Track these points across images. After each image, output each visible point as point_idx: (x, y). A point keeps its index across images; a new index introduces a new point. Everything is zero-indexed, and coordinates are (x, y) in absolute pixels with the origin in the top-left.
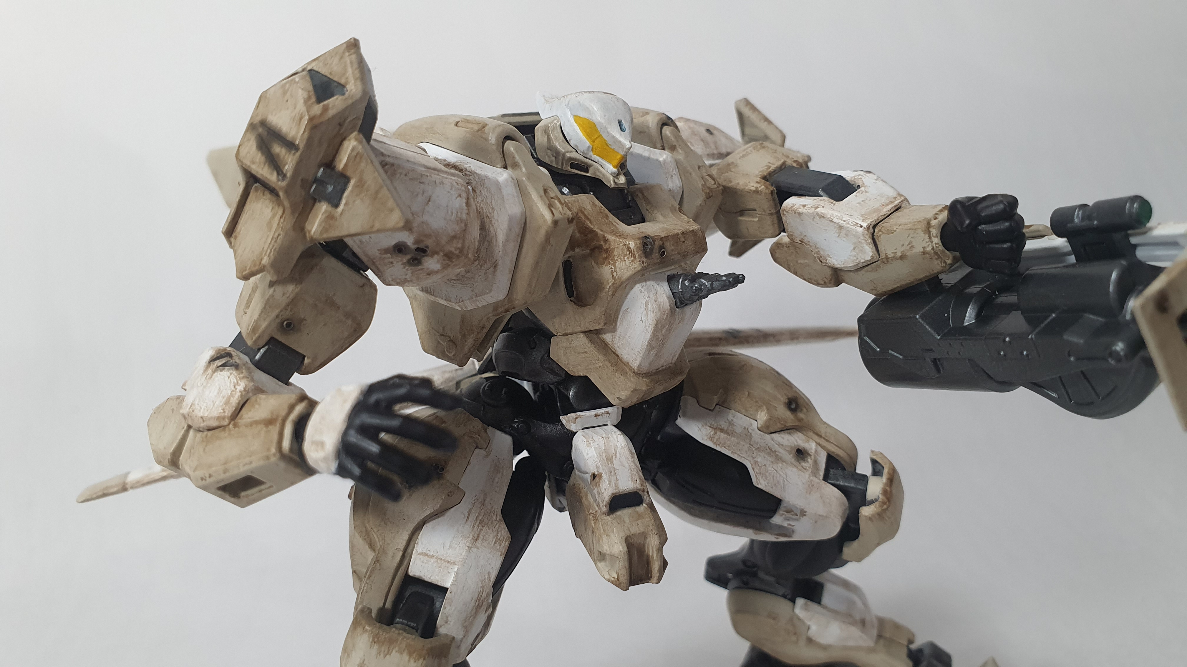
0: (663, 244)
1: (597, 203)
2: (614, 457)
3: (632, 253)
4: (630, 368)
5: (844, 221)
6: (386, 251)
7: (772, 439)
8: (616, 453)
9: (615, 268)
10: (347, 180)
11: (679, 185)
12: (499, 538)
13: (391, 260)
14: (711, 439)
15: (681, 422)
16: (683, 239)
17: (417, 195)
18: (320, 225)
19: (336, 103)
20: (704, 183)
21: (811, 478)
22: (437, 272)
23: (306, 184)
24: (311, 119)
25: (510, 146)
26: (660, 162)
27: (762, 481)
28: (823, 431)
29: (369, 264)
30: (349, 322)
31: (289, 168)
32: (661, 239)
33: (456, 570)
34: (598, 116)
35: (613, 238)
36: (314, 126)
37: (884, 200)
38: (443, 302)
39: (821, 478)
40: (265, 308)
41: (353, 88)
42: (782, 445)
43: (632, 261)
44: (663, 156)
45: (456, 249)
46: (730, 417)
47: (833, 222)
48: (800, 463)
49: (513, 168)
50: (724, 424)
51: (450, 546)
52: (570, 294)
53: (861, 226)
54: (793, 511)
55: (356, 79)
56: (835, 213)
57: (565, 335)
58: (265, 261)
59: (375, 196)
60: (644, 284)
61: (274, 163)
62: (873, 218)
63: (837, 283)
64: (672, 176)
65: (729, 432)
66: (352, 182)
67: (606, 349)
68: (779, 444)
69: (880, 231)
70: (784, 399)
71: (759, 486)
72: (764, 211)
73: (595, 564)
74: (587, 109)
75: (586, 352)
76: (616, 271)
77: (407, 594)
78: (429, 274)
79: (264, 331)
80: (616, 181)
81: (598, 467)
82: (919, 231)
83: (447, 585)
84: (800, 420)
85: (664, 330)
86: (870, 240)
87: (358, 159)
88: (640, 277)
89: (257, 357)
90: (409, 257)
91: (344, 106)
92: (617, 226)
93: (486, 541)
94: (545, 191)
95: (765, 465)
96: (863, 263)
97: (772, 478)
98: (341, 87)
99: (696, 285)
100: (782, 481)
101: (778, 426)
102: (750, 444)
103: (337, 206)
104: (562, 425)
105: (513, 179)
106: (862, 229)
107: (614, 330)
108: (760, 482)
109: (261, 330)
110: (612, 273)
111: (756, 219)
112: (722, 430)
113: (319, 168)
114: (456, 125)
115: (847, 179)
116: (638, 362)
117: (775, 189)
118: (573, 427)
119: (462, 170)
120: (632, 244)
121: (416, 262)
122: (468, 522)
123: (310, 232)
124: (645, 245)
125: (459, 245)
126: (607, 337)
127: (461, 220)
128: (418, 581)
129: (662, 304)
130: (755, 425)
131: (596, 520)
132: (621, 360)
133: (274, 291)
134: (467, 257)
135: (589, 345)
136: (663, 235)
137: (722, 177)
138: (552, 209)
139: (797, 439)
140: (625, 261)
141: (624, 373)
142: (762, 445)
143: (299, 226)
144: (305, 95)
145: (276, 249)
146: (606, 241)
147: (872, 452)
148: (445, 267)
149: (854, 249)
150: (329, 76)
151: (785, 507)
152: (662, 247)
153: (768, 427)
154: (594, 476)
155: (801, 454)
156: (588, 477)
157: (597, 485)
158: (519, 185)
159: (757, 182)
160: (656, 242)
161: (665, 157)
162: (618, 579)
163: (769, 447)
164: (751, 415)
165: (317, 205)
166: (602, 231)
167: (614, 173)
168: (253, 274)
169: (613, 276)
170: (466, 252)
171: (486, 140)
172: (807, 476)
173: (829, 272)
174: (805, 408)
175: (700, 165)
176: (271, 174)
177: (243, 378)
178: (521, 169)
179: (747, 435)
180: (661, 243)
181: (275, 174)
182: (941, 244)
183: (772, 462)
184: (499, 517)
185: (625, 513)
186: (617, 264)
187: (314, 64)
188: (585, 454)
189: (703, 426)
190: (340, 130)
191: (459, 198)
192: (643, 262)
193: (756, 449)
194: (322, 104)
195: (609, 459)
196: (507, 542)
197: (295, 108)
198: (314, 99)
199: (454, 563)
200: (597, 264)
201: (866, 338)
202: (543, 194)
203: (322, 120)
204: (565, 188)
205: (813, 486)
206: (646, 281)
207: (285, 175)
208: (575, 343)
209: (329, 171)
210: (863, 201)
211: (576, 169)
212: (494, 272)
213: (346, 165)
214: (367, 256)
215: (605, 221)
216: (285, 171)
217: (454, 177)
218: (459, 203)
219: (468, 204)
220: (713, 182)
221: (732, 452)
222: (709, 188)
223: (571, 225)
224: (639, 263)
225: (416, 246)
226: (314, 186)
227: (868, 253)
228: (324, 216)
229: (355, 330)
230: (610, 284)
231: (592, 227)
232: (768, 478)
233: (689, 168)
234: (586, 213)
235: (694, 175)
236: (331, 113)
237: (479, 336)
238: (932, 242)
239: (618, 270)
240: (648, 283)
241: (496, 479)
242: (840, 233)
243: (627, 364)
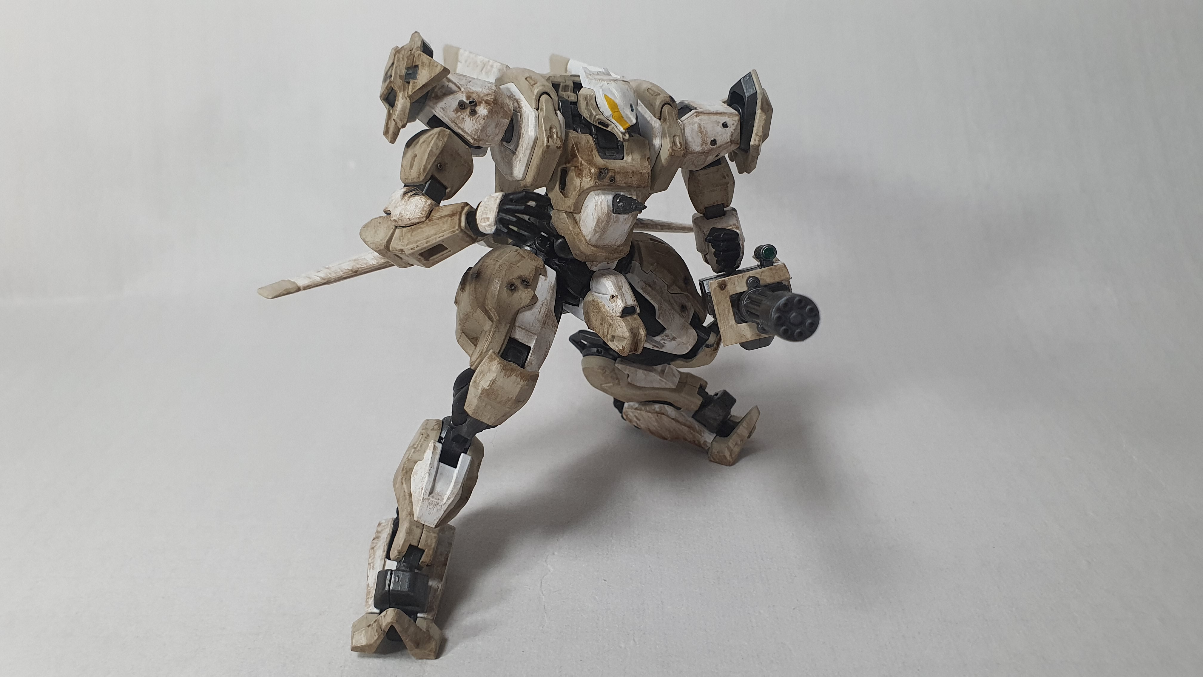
0: (615, 175)
1: (591, 140)
3: (591, 175)
4: (586, 238)
9: (582, 181)
11: (659, 143)
16: (631, 176)
20: (672, 146)
26: (653, 127)
35: (585, 164)
43: (590, 180)
44: (656, 124)
49: (540, 111)
52: (562, 188)
57: (558, 210)
60: (597, 193)
67: (575, 223)
75: (566, 223)
76: (582, 183)
85: (603, 224)
88: (596, 189)
92: (595, 158)
99: (621, 204)
105: (536, 117)
107: (580, 214)
110: (580, 183)
116: (589, 236)
120: (593, 171)
124: (600, 173)
126: (577, 217)
129: (605, 207)
132: (582, 234)
138: (549, 139)
140: (587, 178)
141: (580, 241)
146: (582, 164)
152: (612, 177)
158: (538, 121)
166: (582, 158)
169: (580, 185)
175: (677, 134)
180: (613, 175)
186: (583, 179)
192: (596, 182)
200: (574, 174)
202: (548, 129)
215: (589, 153)
220: (679, 147)
224: (593, 182)
230: (579, 189)
231: (577, 154)
233: (667, 135)
234: (580, 145)
235: (668, 139)
239: (583, 182)
240: (601, 193)
243: (584, 236)
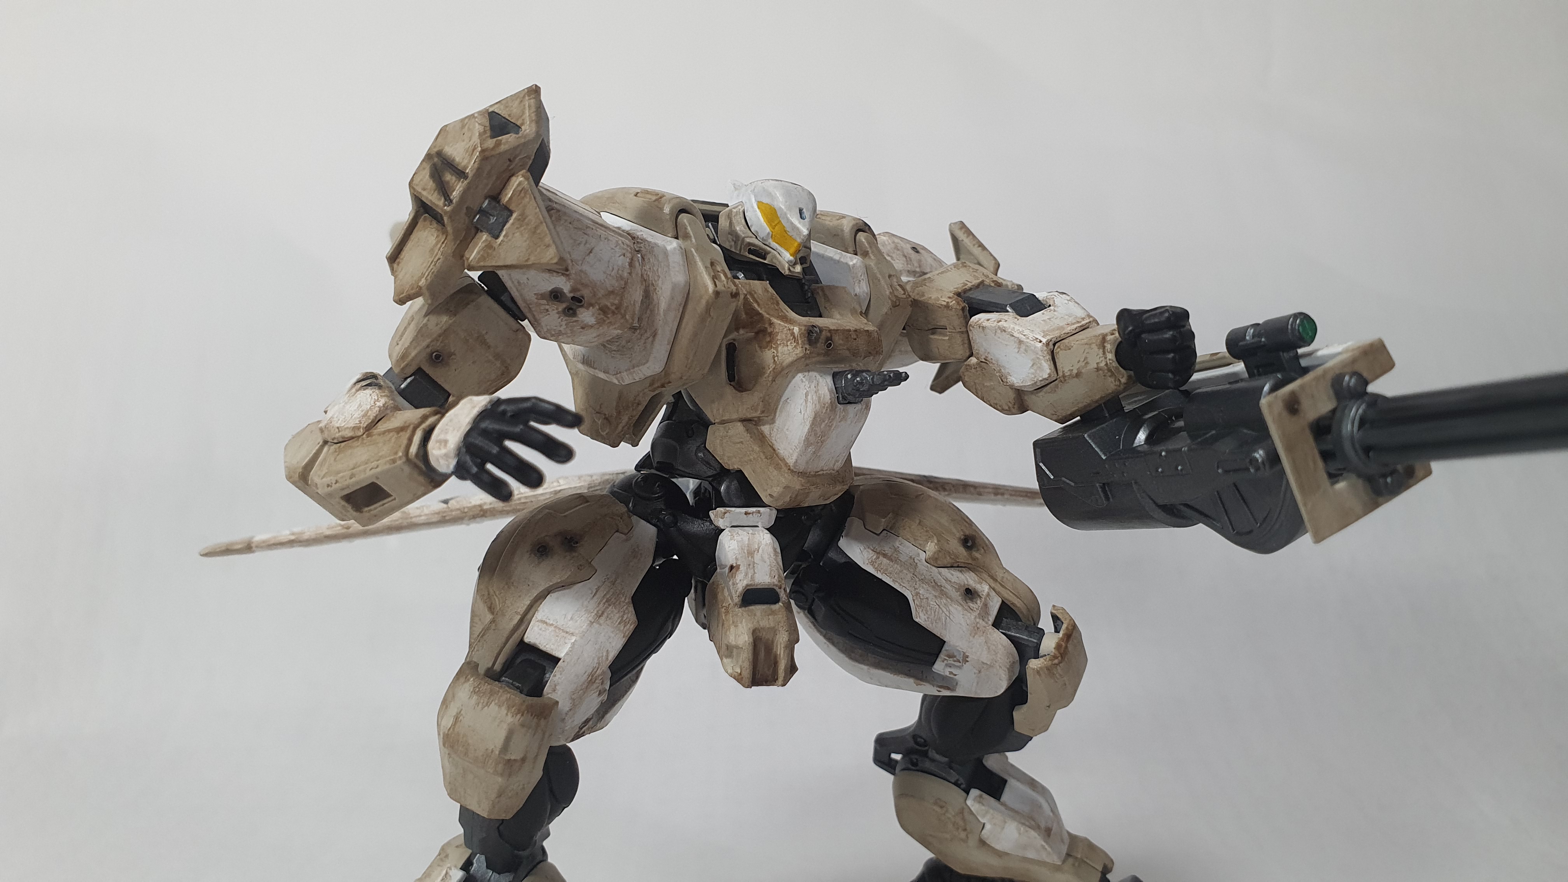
1: (771, 289)
2: (756, 552)
3: (795, 338)
4: (786, 464)
5: (1024, 335)
6: (542, 296)
7: (940, 573)
8: (759, 548)
10: (511, 213)
11: (866, 291)
12: (624, 619)
13: (547, 307)
14: (872, 563)
15: (843, 543)
16: (855, 337)
17: (579, 244)
18: (478, 253)
19: (509, 140)
20: (891, 291)
21: (978, 620)
22: (592, 327)
23: (470, 213)
24: (483, 151)
25: (684, 217)
26: (849, 265)
27: (921, 614)
28: (1000, 575)
29: (525, 311)
30: (498, 364)
31: (455, 195)
32: (830, 331)
33: (573, 641)
34: (780, 202)
35: (779, 322)
36: (485, 156)
37: (1070, 320)
38: (602, 375)
39: (991, 622)
40: (416, 336)
41: (528, 129)
42: (950, 581)
44: (854, 261)
45: (612, 304)
46: (897, 544)
47: (1013, 336)
48: (967, 603)
49: (683, 239)
50: (888, 550)
51: (572, 619)
52: (731, 378)
53: (1041, 342)
54: (955, 657)
55: (531, 121)
56: (1017, 328)
57: (723, 422)
58: (422, 282)
59: (534, 232)
60: (806, 374)
61: (444, 190)
62: (1057, 334)
63: (1023, 409)
64: (860, 281)
65: (893, 559)
66: (514, 215)
67: (762, 440)
68: (947, 580)
69: (1059, 347)
70: (959, 535)
71: (917, 620)
72: (955, 328)
73: (722, 660)
74: (770, 195)
75: (742, 442)
77: (519, 660)
78: (583, 328)
79: (413, 360)
80: (792, 269)
81: (737, 559)
82: (1094, 346)
83: (560, 655)
84: (975, 559)
85: (823, 425)
86: (1049, 357)
87: (522, 194)
88: (804, 364)
89: (403, 386)
90: (564, 305)
91: (517, 144)
93: (610, 619)
94: (712, 264)
95: (927, 598)
96: (1041, 381)
97: (933, 613)
98: (517, 128)
99: (858, 379)
100: (944, 618)
101: (948, 561)
102: (913, 574)
103: (497, 237)
104: (711, 522)
105: (681, 248)
106: (1041, 344)
107: (773, 421)
108: (920, 617)
109: (410, 358)
110: (774, 357)
111: (947, 338)
112: (885, 556)
113: (486, 199)
114: (636, 195)
115: (1040, 299)
116: (794, 457)
117: (967, 306)
118: (720, 523)
119: (634, 238)
121: (571, 312)
122: (595, 597)
123: (468, 259)
125: (616, 302)
126: (765, 429)
127: (622, 278)
128: (533, 649)
129: (823, 396)
130: (923, 556)
131: (727, 612)
132: (777, 455)
133: (428, 320)
134: (624, 316)
135: (745, 434)
136: (832, 328)
137: (916, 291)
138: (716, 280)
139: (969, 579)
140: (787, 345)
141: (778, 467)
142: (927, 577)
143: (459, 254)
144: (481, 129)
145: (433, 272)
146: (771, 324)
147: (1054, 606)
148: (600, 323)
149: (1033, 365)
150: (507, 117)
151: (947, 650)
152: (829, 339)
153: (936, 559)
154: (732, 567)
155: (969, 594)
156: (727, 570)
157: (734, 576)
158: (686, 255)
159: (949, 298)
160: (824, 333)
161: (855, 261)
162: (740, 674)
163: (934, 580)
164: (920, 545)
165: (479, 234)
167: (791, 261)
168: (410, 298)
169: (775, 360)
170: (623, 311)
171: (661, 209)
172: (973, 617)
173: (1012, 395)
174: (983, 548)
175: (892, 273)
176: (440, 199)
177: (384, 396)
178: (691, 241)
179: (912, 565)
181: (443, 199)
182: (1115, 360)
183: (935, 596)
184: (629, 600)
185: (758, 609)
187: (496, 106)
188: (726, 546)
189: (865, 548)
190: (509, 166)
191: (622, 256)
193: (920, 580)
194: (496, 139)
195: (751, 554)
196: (632, 626)
197: (470, 141)
198: (488, 134)
199: (572, 634)
200: (761, 347)
201: (1041, 464)
203: (493, 153)
204: (740, 273)
205: (978, 628)
206: (809, 371)
207: (451, 201)
208: (731, 433)
209: (494, 203)
210: (1048, 319)
211: (754, 255)
212: (653, 342)
213: (511, 198)
214: (525, 301)
216: (452, 197)
217: (621, 236)
218: (622, 262)
219: (631, 264)
220: (902, 292)
221: (893, 580)
222: (896, 296)
223: (734, 299)
224: (801, 349)
225: (572, 295)
226: (478, 216)
227: (1045, 370)
228: (483, 245)
229: (503, 374)
230: (771, 370)
231: (759, 309)
232: (929, 613)
233: (879, 276)
234: (755, 296)
235: (882, 282)
236: (503, 148)
237: (635, 413)
238: (1106, 358)
240: (811, 373)
241: (631, 564)
242: (1019, 348)
243: (783, 460)
